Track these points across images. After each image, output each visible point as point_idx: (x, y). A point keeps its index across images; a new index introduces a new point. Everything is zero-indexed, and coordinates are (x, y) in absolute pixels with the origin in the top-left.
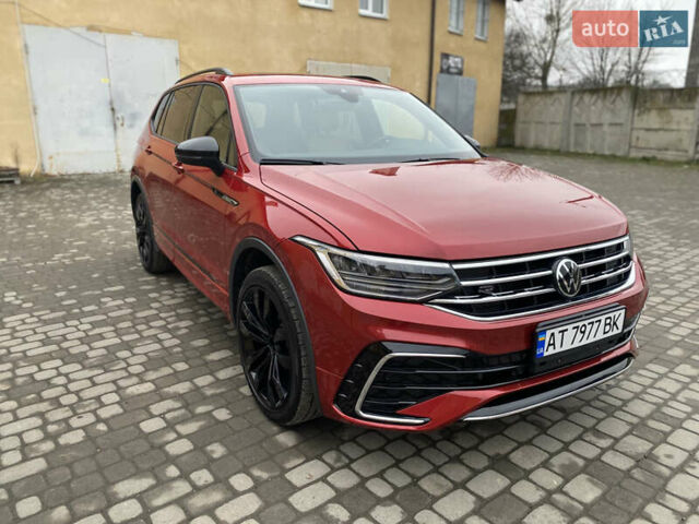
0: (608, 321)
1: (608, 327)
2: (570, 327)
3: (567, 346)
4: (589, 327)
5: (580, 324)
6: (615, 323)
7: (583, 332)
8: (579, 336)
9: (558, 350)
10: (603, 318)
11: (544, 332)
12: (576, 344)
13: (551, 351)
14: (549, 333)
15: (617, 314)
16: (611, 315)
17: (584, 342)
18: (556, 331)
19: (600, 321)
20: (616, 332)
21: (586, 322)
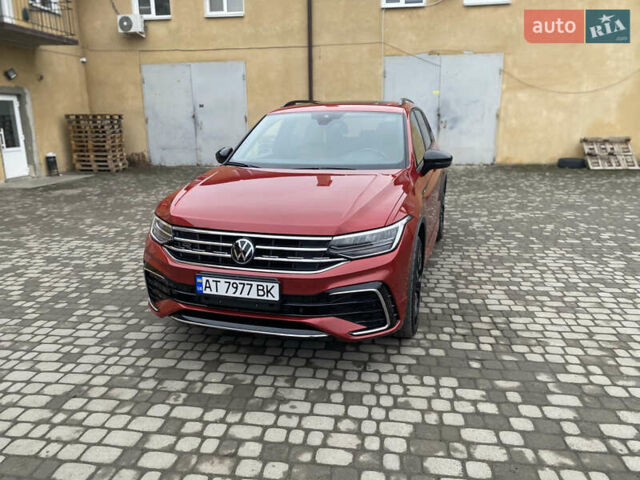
0: (260, 288)
1: (261, 293)
2: (222, 281)
3: (222, 292)
4: (240, 287)
5: (232, 281)
6: (268, 292)
7: (237, 288)
8: (232, 290)
9: (214, 292)
10: (255, 284)
11: (201, 277)
12: (230, 293)
13: (208, 291)
14: (204, 279)
15: (270, 285)
16: (265, 284)
17: (237, 295)
18: (211, 280)
19: (251, 285)
20: (270, 298)
21: (238, 282)
